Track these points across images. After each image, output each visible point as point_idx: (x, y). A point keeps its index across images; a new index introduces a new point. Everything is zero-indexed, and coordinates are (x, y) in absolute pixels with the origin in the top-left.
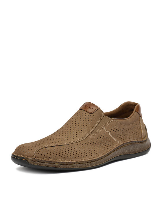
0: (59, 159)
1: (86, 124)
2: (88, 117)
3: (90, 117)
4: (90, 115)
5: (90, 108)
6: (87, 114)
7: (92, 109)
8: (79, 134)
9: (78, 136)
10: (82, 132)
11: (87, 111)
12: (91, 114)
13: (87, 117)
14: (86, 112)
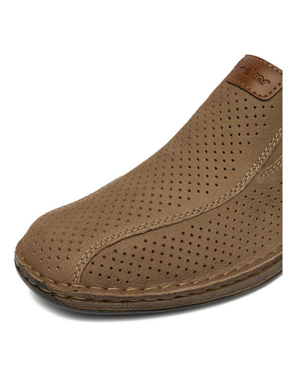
0: (160, 283)
1: (248, 138)
2: (254, 112)
3: (259, 111)
4: (259, 104)
5: (262, 81)
6: (252, 101)
7: (266, 83)
8: (226, 173)
9: (220, 181)
10: (233, 165)
11: (252, 91)
12: (263, 103)
13: (251, 112)
14: (247, 96)
